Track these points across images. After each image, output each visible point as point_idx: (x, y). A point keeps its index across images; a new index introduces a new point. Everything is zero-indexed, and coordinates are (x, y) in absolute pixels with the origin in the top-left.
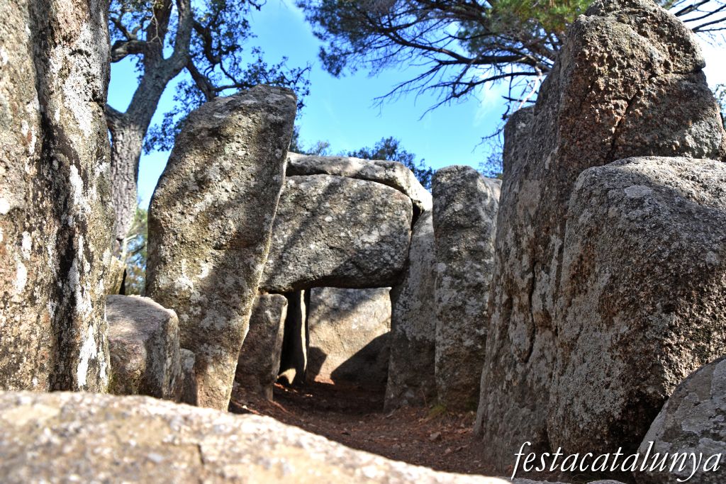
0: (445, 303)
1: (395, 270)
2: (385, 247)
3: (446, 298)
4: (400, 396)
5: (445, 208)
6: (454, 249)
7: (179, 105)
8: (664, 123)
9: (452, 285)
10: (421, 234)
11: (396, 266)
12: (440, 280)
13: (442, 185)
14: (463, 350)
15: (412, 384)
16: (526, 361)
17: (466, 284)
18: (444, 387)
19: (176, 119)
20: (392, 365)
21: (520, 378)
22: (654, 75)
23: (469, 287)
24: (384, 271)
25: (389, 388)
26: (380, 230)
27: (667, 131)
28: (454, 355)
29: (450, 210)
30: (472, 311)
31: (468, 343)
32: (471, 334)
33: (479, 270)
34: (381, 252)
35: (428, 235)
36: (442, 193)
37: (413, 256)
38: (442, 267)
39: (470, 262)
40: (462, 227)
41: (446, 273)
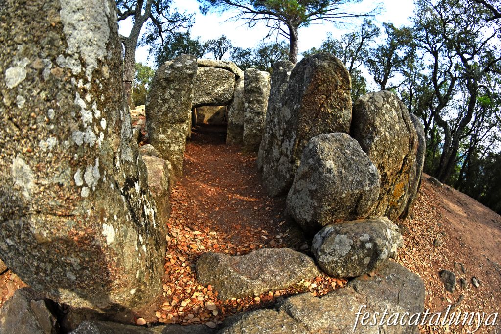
0: (247, 117)
1: (229, 100)
2: (226, 92)
3: (248, 116)
4: (231, 141)
5: (248, 84)
6: (251, 99)
7: (148, 30)
8: (336, 107)
9: (250, 112)
10: (239, 88)
11: (229, 99)
12: (246, 109)
13: (248, 76)
14: (253, 133)
15: (235, 138)
16: (278, 162)
17: (255, 112)
18: (246, 144)
19: (147, 35)
20: (228, 131)
21: (276, 167)
22: (337, 89)
23: (256, 113)
24: (225, 101)
25: (227, 139)
26: (224, 86)
27: (336, 110)
28: (250, 135)
29: (250, 85)
30: (256, 121)
31: (255, 131)
32: (256, 128)
33: (259, 107)
34: (224, 94)
35: (241, 88)
36: (248, 79)
37: (235, 95)
38: (246, 105)
39: (256, 104)
40: (255, 92)
41: (248, 107)
